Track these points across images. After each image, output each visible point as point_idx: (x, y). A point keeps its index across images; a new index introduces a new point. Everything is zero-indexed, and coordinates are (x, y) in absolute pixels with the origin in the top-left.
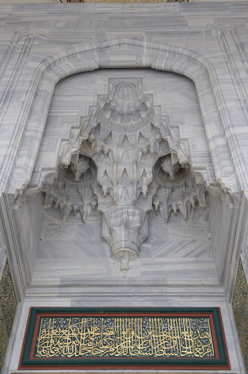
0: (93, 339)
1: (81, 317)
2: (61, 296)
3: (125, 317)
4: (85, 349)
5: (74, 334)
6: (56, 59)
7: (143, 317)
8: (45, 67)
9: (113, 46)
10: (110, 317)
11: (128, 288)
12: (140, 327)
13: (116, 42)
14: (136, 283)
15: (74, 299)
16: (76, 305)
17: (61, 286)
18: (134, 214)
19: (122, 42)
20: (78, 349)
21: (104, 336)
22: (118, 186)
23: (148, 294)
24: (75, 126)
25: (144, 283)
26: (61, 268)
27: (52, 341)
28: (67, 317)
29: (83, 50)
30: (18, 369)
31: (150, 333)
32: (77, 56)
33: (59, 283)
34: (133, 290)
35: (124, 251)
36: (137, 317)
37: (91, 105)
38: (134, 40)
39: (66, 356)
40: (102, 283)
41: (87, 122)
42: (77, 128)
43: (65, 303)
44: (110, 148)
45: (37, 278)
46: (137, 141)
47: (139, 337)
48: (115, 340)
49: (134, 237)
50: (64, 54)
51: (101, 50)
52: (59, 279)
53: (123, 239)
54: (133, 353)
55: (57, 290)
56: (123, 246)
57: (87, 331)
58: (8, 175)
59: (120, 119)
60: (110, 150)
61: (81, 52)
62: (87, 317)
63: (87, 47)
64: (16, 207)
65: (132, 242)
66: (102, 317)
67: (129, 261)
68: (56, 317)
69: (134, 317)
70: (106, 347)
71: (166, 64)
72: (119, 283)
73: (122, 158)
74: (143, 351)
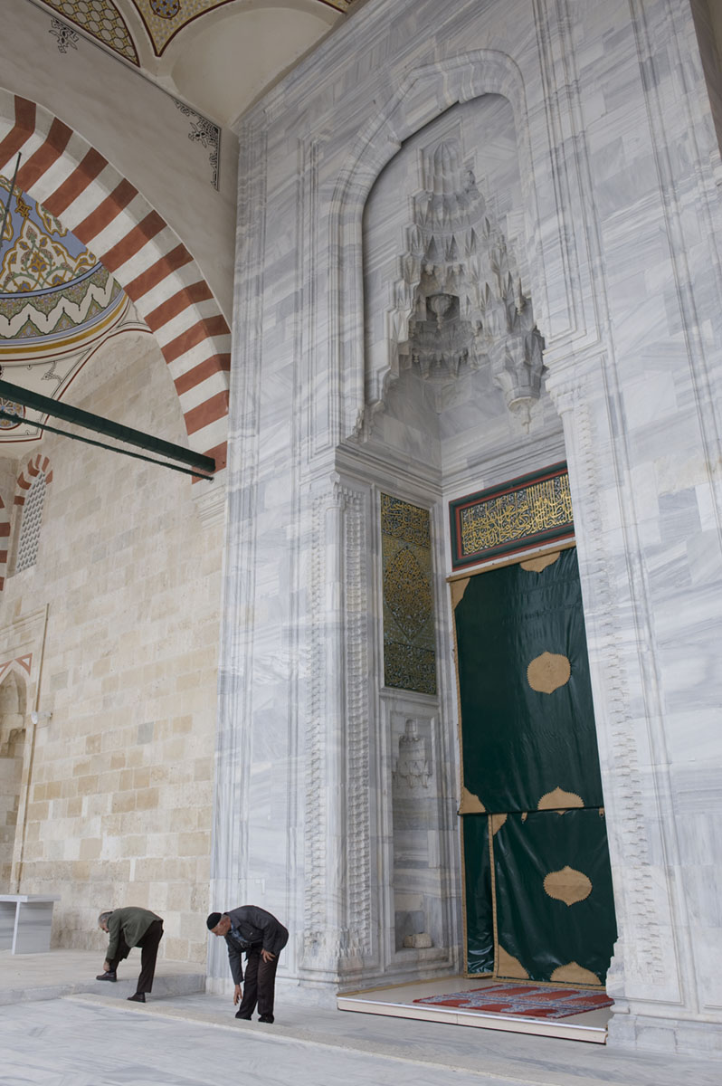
0: (509, 521)
1: (495, 499)
2: (474, 478)
3: (536, 484)
4: (504, 533)
5: (493, 521)
6: (346, 177)
7: (554, 478)
8: (339, 203)
9: (404, 96)
10: (522, 490)
11: (535, 445)
12: (552, 491)
13: (405, 86)
14: (540, 437)
15: (487, 477)
16: (489, 485)
17: (470, 467)
18: (515, 346)
19: (412, 80)
20: (498, 536)
21: (519, 514)
22: (486, 315)
23: (557, 445)
24: (397, 279)
25: (548, 434)
26: (465, 444)
27: (474, 534)
28: (482, 503)
29: (371, 134)
30: (453, 571)
31: (562, 496)
32: (370, 147)
33: (466, 466)
34: (541, 445)
35: (517, 402)
36: (547, 480)
37: (407, 226)
38: (424, 69)
39: (489, 547)
40: (506, 450)
41: (411, 259)
42: (399, 280)
43: (478, 487)
44: (461, 263)
45: (447, 466)
46: (487, 234)
47: (552, 505)
48: (529, 515)
49: (524, 376)
50: (353, 160)
51: (394, 114)
52: (465, 461)
53: (512, 387)
54: (548, 524)
55: (468, 472)
56: (513, 397)
57: (503, 513)
58: (338, 420)
59: (457, 208)
60: (461, 266)
61: (372, 138)
62: (500, 497)
63: (374, 126)
64: (365, 440)
65: (523, 386)
66: (514, 492)
67: (529, 409)
68: (473, 506)
69: (545, 481)
70: (523, 526)
71: (475, 88)
72: (523, 443)
73: (479, 268)
74: (557, 519)
